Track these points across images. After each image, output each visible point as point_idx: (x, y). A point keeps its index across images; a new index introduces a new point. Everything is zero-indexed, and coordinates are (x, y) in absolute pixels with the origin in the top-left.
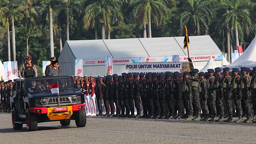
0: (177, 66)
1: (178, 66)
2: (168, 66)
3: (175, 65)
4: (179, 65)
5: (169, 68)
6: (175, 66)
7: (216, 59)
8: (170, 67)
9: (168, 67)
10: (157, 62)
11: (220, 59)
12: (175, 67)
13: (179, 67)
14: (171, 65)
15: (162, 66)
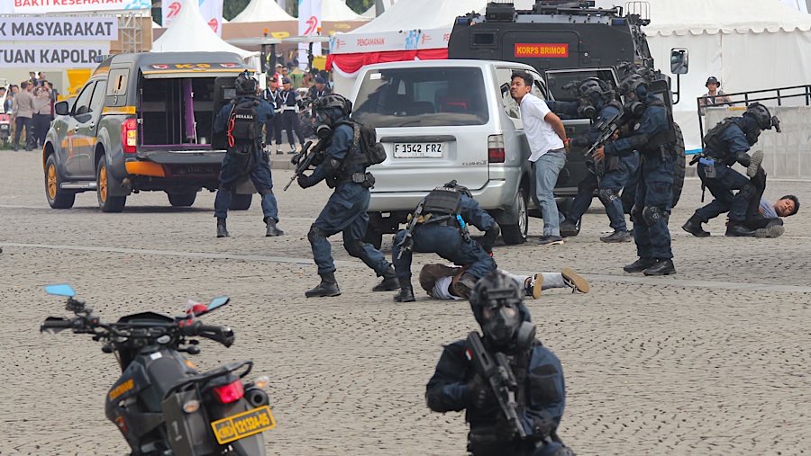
0: (100, 30)
1: (105, 27)
2: (68, 27)
3: (92, 24)
4: (109, 24)
5: (70, 34)
6: (94, 29)
7: (129, 5)
8: (73, 31)
9: (68, 31)
10: (25, 15)
11: (143, 7)
12: (94, 33)
13: (109, 34)
14: (79, 25)
15: (44, 28)
